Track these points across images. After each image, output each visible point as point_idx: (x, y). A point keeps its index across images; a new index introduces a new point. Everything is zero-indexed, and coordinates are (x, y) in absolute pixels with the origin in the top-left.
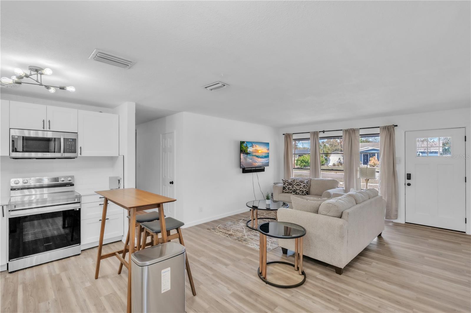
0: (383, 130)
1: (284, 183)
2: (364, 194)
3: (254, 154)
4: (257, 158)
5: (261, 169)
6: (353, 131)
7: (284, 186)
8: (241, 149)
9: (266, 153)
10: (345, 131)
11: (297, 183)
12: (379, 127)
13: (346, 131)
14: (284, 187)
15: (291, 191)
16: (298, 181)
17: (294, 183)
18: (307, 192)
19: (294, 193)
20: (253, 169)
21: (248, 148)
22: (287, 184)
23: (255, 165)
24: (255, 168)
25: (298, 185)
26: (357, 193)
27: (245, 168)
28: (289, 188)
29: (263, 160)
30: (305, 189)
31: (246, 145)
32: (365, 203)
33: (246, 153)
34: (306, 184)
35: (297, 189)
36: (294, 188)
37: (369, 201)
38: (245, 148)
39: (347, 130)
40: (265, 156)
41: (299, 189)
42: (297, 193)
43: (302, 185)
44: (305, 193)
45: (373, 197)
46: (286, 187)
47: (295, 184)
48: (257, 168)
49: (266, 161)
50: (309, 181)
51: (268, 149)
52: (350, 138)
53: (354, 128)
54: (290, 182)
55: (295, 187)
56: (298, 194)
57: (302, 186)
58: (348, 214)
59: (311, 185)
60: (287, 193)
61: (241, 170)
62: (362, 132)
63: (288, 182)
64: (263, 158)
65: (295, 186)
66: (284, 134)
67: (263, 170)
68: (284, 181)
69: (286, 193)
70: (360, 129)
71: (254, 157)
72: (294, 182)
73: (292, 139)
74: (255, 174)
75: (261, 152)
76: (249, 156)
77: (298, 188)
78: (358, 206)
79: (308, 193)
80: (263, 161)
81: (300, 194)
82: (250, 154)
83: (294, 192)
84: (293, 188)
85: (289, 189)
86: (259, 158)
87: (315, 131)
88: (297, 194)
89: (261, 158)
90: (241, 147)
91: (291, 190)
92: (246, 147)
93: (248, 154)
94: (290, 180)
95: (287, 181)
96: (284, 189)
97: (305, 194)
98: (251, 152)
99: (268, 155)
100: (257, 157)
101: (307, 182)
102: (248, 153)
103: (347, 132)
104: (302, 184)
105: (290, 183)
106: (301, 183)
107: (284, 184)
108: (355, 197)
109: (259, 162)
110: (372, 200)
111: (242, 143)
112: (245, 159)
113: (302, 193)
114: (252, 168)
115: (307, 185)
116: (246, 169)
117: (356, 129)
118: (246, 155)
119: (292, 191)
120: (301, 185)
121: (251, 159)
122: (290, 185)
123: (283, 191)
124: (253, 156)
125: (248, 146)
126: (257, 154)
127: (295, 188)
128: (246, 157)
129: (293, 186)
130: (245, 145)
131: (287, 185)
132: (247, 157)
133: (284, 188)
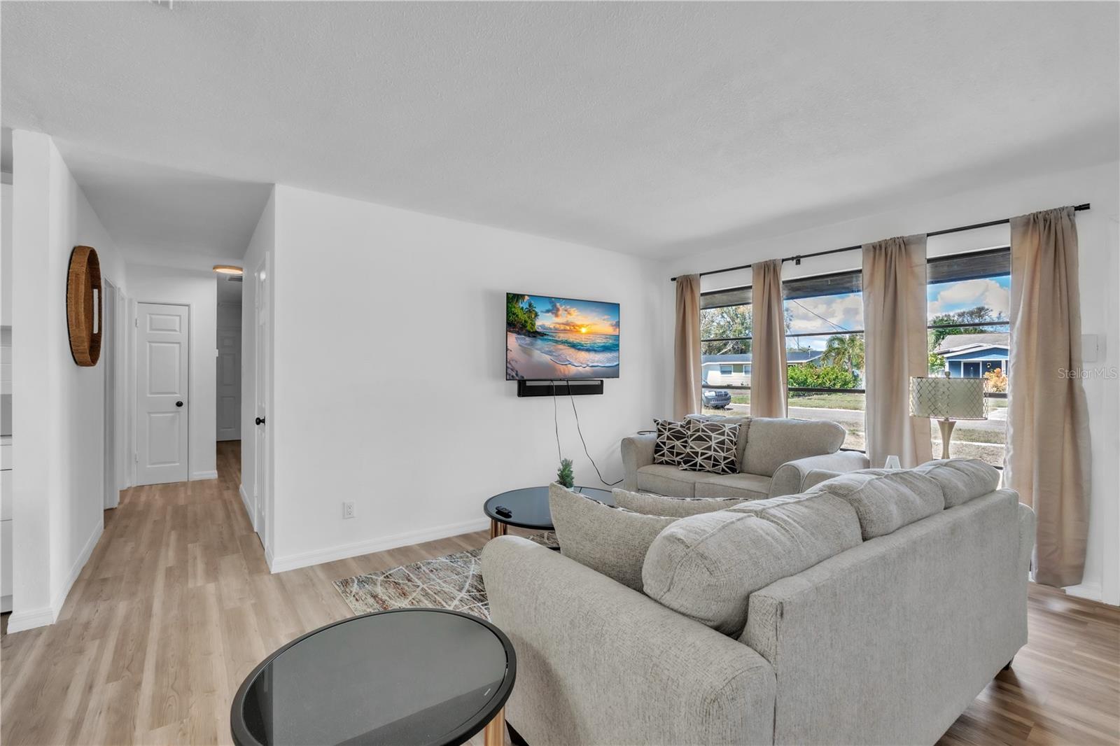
0: (1025, 233)
1: (659, 431)
2: (920, 484)
3: (562, 336)
4: (572, 351)
5: (589, 387)
6: (903, 246)
7: (658, 441)
8: (508, 319)
9: (607, 336)
10: (871, 247)
11: (698, 431)
12: (1007, 221)
13: (874, 248)
14: (658, 445)
15: (678, 459)
16: (702, 426)
17: (690, 433)
18: (732, 462)
19: (685, 467)
20: (556, 383)
21: (536, 315)
22: (667, 433)
23: (567, 373)
24: (564, 383)
25: (699, 438)
26: (878, 483)
27: (525, 381)
28: (673, 447)
29: (596, 359)
30: (723, 454)
31: (530, 305)
32: (917, 532)
33: (529, 332)
34: (728, 435)
35: (696, 453)
36: (688, 450)
37: (942, 522)
38: (523, 317)
39: (880, 246)
40: (602, 346)
41: (703, 454)
42: (695, 465)
43: (716, 438)
44: (723, 465)
45: (972, 499)
46: (664, 443)
47: (691, 436)
48: (571, 383)
49: (609, 360)
50: (744, 428)
51: (618, 325)
52: (890, 276)
53: (906, 235)
54: (679, 428)
55: (691, 444)
56: (699, 470)
57: (713, 443)
58: (781, 611)
59: (750, 440)
60: (667, 463)
61: (514, 385)
62: (936, 248)
63: (670, 429)
64: (595, 351)
65: (689, 441)
66: (674, 279)
67: (597, 389)
68: (659, 426)
69: (661, 463)
70: (929, 235)
71: (561, 347)
72: (689, 429)
73: (697, 295)
74: (564, 401)
75: (588, 333)
76: (539, 343)
77: (700, 450)
78: (874, 549)
79: (733, 468)
80: (597, 362)
81: (708, 471)
82: (546, 337)
83: (686, 462)
84: (685, 447)
85: (672, 453)
86: (579, 349)
87: (768, 260)
88: (695, 470)
89: (588, 350)
90: (509, 312)
91: (678, 454)
92: (530, 310)
93: (535, 334)
94: (679, 423)
95: (670, 424)
96: (656, 452)
97: (723, 470)
98: (551, 329)
99: (617, 343)
100: (574, 346)
101: (735, 429)
102: (536, 332)
103: (880, 254)
104: (713, 435)
105: (679, 432)
106: (713, 431)
107: (659, 436)
108: (859, 501)
109: (580, 364)
110: (963, 513)
111: (513, 298)
112: (525, 350)
113: (714, 466)
114: (552, 380)
115: (734, 440)
116: (528, 384)
117: (914, 236)
118: (527, 339)
119: (681, 459)
120: (710, 438)
121: (550, 353)
122: (678, 438)
123: (654, 459)
124: (557, 342)
125: (536, 310)
126: (572, 338)
127: (692, 448)
128: (529, 345)
129: (686, 442)
130: (524, 305)
131: (668, 438)
132: (531, 344)
133: (658, 448)
